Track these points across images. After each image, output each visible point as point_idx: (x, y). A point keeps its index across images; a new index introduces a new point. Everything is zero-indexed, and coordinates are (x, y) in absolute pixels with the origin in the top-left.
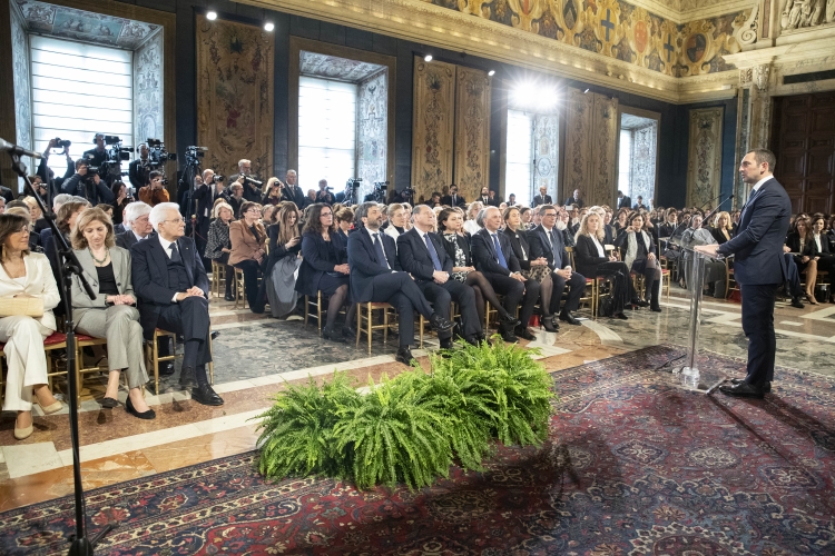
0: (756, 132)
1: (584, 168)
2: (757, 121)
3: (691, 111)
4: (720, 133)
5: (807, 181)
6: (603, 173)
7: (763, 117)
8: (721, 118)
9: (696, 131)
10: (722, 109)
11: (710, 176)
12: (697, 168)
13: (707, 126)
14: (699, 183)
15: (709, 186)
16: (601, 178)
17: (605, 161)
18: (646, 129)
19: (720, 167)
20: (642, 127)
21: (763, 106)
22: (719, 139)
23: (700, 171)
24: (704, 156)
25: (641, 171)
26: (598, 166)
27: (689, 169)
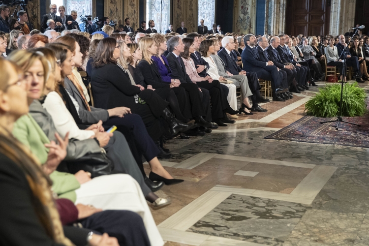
1: (182, 6)
5: (310, 15)
6: (191, 9)
11: (249, 11)
12: (240, 5)
14: (242, 16)
15: (248, 18)
16: (189, 12)
19: (255, 4)
23: (242, 7)
25: (205, 6)
26: (189, 4)
27: (234, 5)
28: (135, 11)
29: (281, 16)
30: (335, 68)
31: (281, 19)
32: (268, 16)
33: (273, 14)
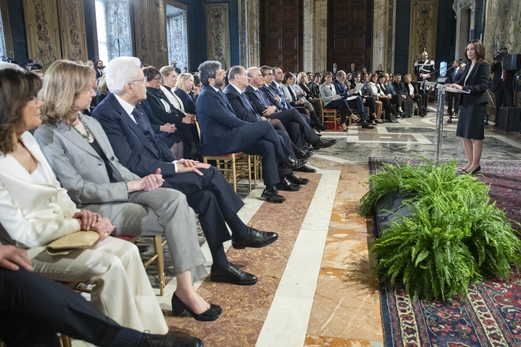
0: (251, 22)
1: (148, 46)
2: (251, 14)
3: (206, 6)
4: (227, 21)
5: (283, 54)
6: (160, 50)
7: (255, 11)
8: (227, 11)
9: (211, 20)
10: (227, 4)
11: (223, 52)
12: (214, 46)
13: (218, 16)
16: (158, 54)
17: (160, 41)
18: (178, 17)
19: (229, 46)
20: (175, 16)
21: (255, 4)
22: (228, 26)
23: (216, 49)
24: (218, 37)
25: (177, 48)
26: (156, 44)
27: (208, 47)
28: (80, 50)
29: (256, 57)
30: (334, 111)
31: (256, 59)
32: (243, 57)
33: (247, 54)
